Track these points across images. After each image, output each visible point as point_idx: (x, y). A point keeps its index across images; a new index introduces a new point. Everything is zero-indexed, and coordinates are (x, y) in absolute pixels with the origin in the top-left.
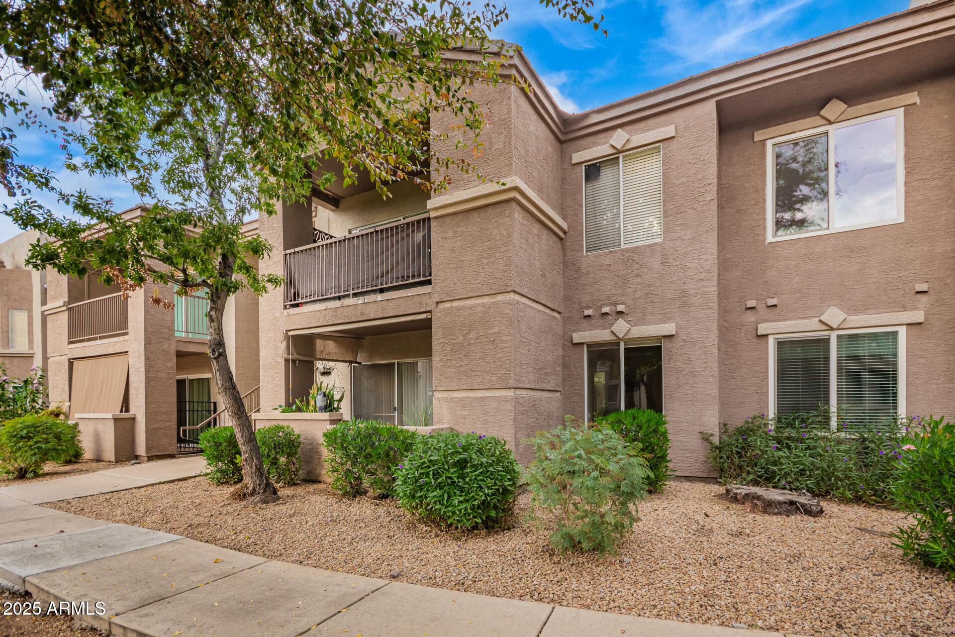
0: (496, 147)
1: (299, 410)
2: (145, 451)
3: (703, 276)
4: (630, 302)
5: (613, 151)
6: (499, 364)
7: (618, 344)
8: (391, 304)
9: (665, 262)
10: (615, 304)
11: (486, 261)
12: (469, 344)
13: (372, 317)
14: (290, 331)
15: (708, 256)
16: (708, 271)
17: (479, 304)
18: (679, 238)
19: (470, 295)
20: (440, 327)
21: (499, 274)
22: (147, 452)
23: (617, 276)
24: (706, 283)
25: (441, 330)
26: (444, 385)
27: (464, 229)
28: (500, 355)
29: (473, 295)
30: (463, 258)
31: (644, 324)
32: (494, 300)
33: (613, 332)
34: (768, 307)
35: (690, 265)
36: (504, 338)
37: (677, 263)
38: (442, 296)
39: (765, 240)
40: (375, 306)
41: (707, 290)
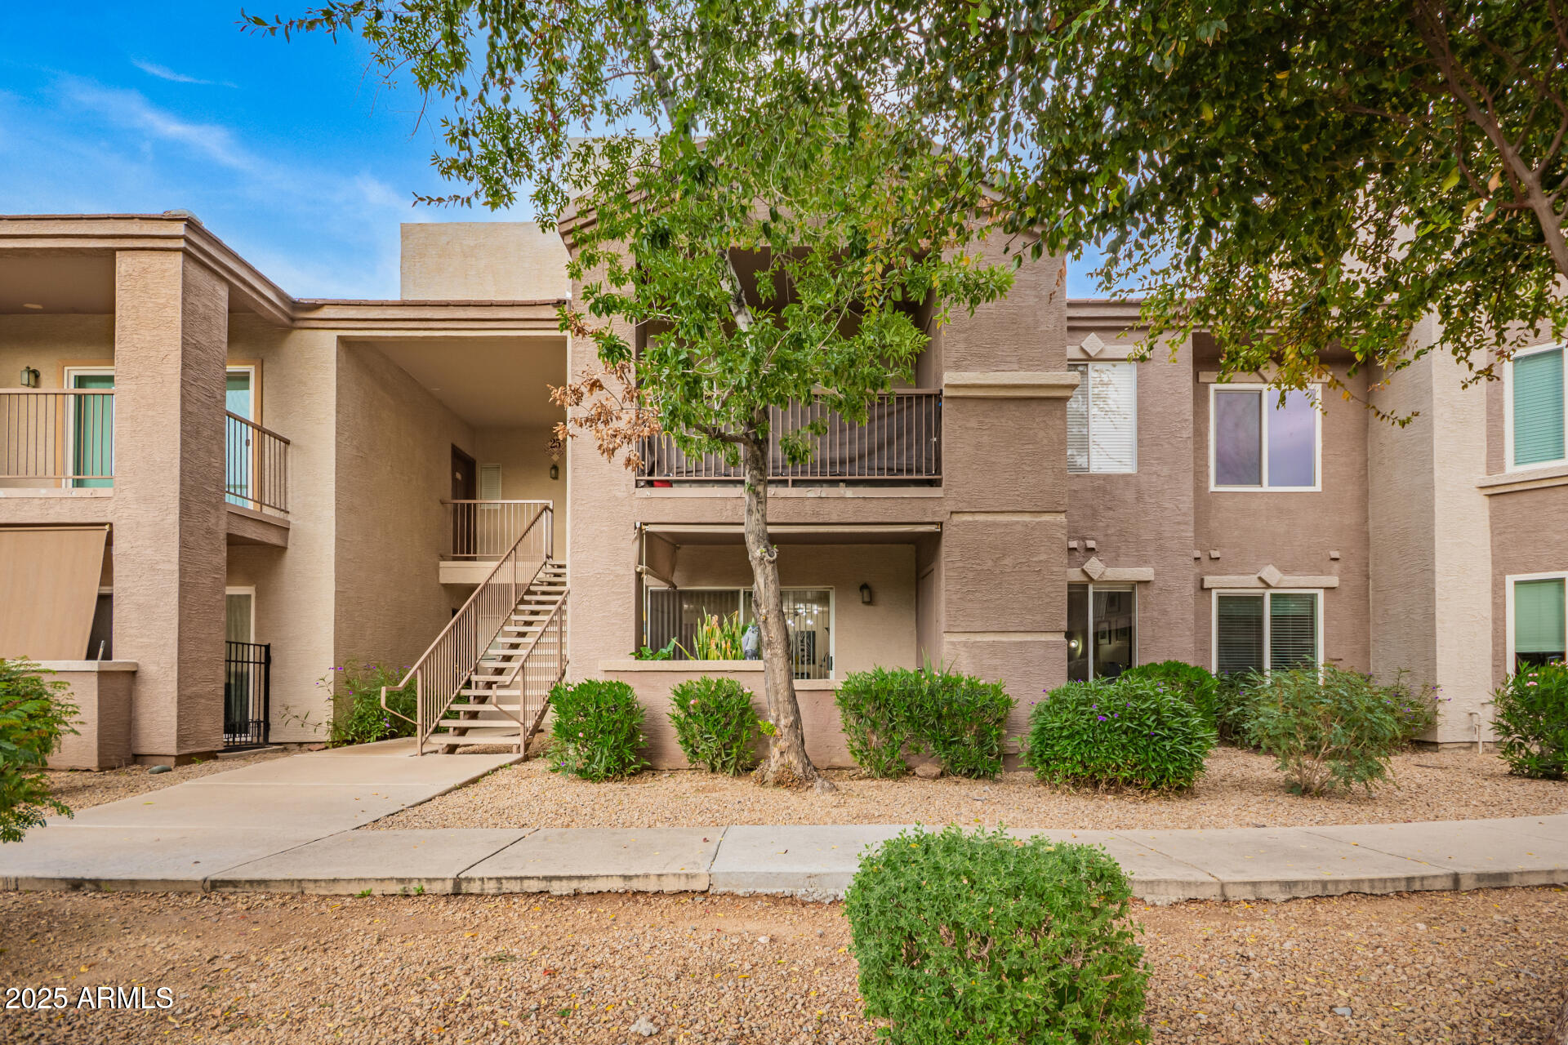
0: (1043, 328)
1: (677, 655)
2: (174, 743)
3: (1180, 518)
4: (1101, 538)
5: (1082, 356)
6: (1048, 600)
7: (1085, 587)
8: (872, 505)
9: (1139, 498)
10: (1084, 539)
11: (1029, 469)
12: (1002, 572)
13: (835, 519)
14: (646, 524)
15: (1185, 498)
16: (1185, 514)
17: (1018, 522)
18: (1155, 473)
19: (1004, 509)
20: (956, 546)
21: (1047, 488)
22: (179, 747)
23: (1086, 505)
24: (1182, 527)
25: (958, 550)
26: (963, 624)
27: (995, 421)
28: (1049, 589)
29: (1010, 509)
30: (993, 459)
31: (1117, 566)
32: (1038, 520)
33: (1083, 571)
34: (1211, 559)
35: (1167, 505)
36: (1055, 569)
37: (1153, 501)
38: (960, 505)
39: (1207, 488)
40: (841, 505)
41: (1184, 534)
